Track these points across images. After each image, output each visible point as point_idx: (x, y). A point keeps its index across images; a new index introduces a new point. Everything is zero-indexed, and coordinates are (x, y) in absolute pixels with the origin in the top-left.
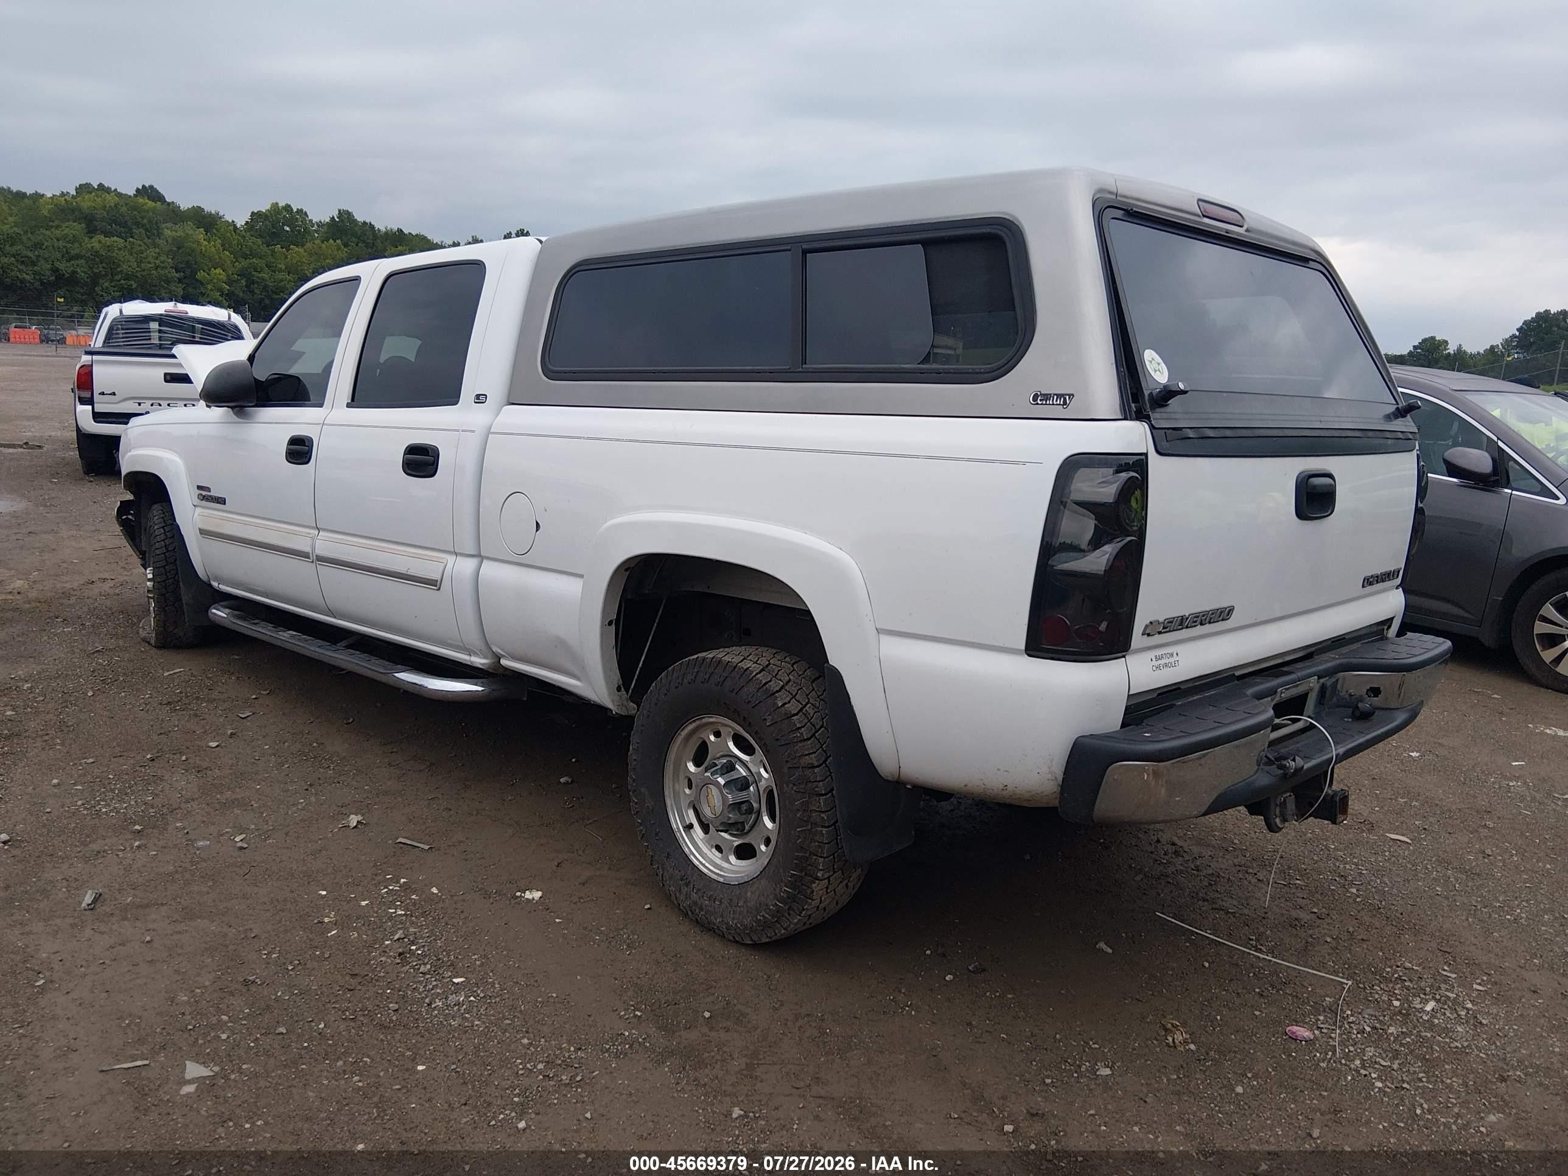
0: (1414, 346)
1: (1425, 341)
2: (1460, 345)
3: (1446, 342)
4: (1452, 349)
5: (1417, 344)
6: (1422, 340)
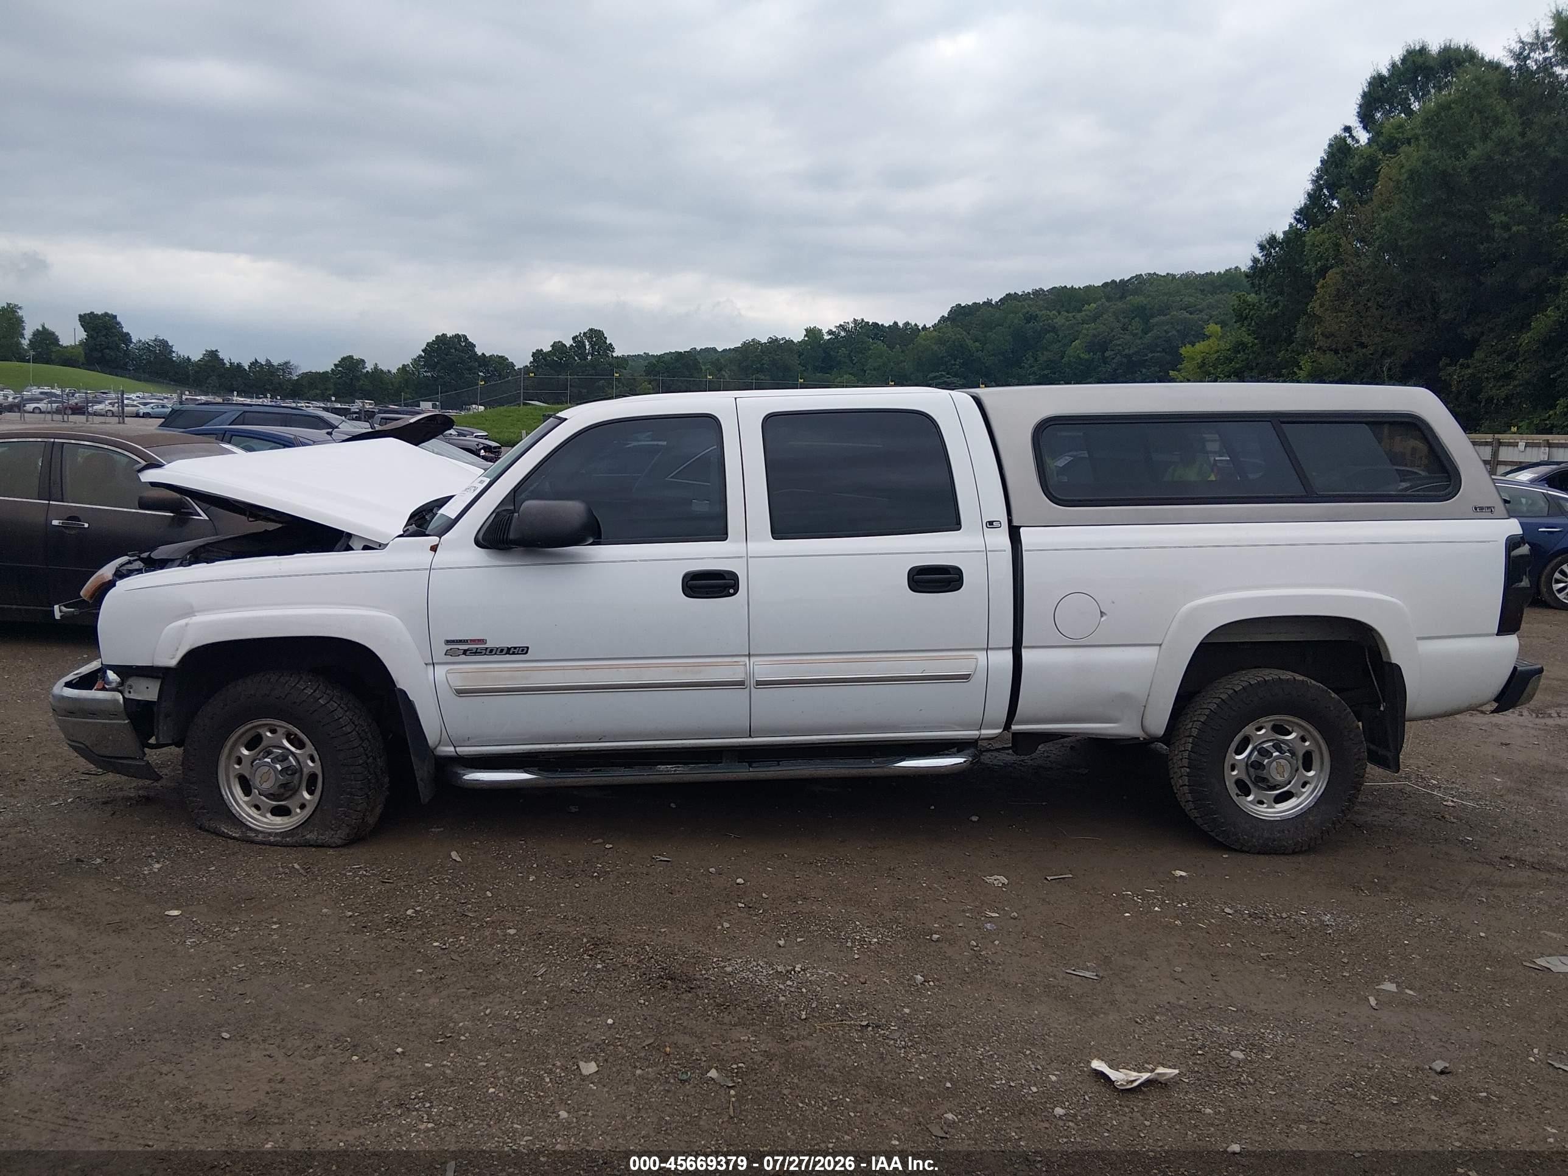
0: (335, 365)
1: (343, 359)
2: (376, 364)
3: (363, 361)
4: (369, 367)
5: (337, 363)
6: (342, 359)
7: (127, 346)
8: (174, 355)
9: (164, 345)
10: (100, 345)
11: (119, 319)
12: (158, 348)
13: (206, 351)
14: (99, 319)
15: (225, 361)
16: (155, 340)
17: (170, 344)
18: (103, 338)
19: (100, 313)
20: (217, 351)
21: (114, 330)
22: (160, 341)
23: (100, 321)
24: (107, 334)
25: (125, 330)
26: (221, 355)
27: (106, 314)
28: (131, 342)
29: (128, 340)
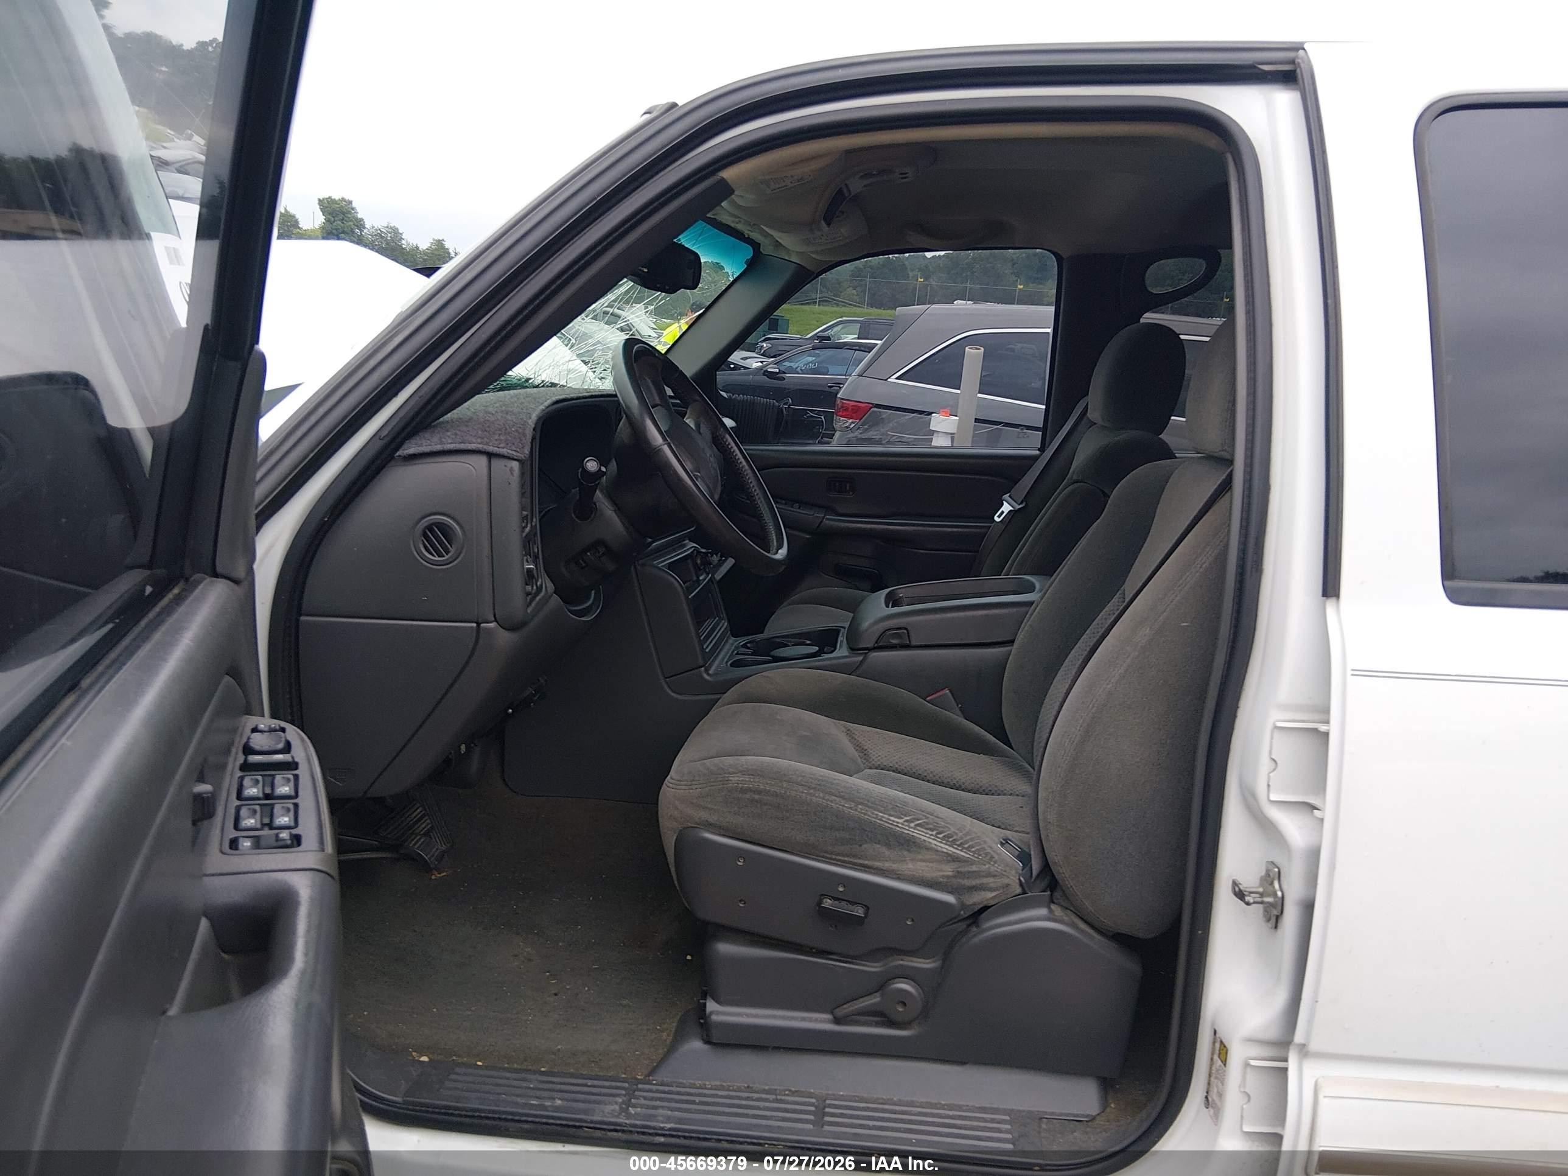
7: (361, 231)
8: (403, 242)
9: (395, 231)
10: (336, 229)
11: (354, 205)
12: (389, 235)
13: (434, 240)
14: (336, 204)
15: (451, 251)
16: (387, 227)
17: (401, 232)
18: (339, 222)
19: (337, 198)
20: (443, 240)
21: (349, 216)
22: (391, 228)
23: (337, 206)
24: (343, 219)
25: (359, 216)
26: (447, 245)
27: (343, 199)
28: (365, 228)
29: (361, 225)
